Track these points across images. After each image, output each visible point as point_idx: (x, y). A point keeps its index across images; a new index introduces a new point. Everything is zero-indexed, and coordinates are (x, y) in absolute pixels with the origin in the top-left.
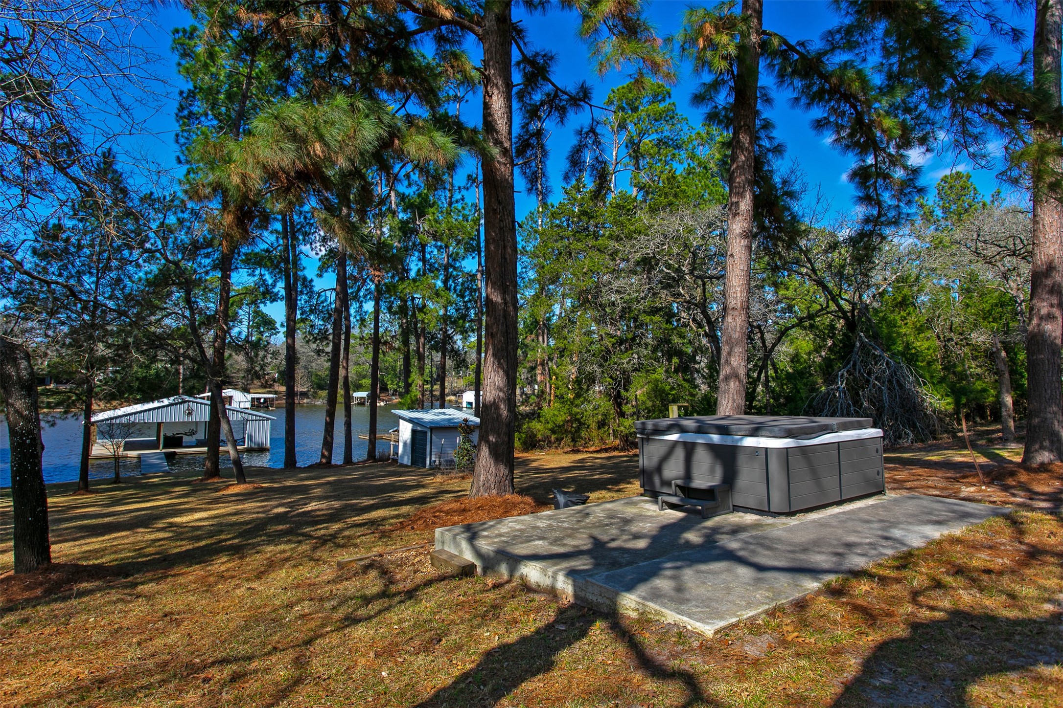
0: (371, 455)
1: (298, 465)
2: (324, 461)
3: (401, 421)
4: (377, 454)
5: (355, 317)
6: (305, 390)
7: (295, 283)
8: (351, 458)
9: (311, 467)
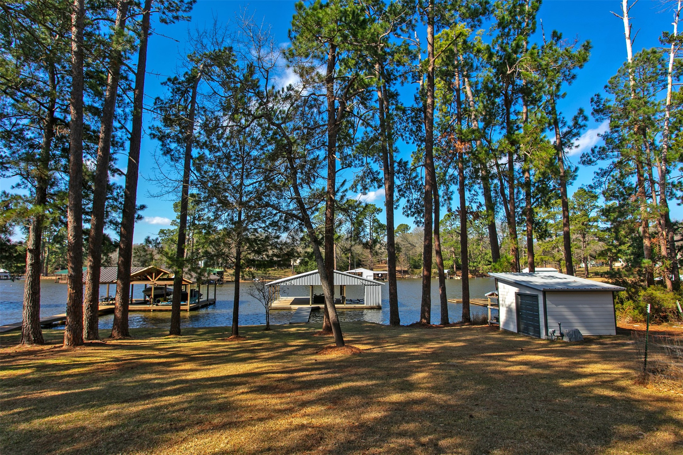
0: (466, 318)
1: (401, 324)
2: (424, 321)
3: (500, 285)
4: (471, 316)
5: (443, 197)
6: (406, 269)
7: (392, 165)
8: (448, 319)
9: (413, 326)
